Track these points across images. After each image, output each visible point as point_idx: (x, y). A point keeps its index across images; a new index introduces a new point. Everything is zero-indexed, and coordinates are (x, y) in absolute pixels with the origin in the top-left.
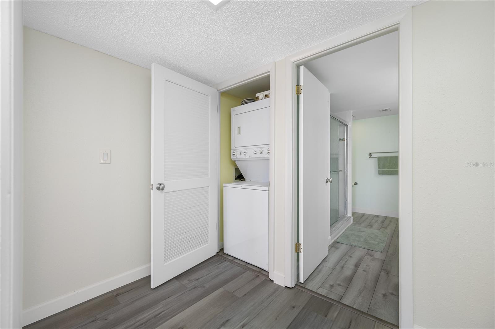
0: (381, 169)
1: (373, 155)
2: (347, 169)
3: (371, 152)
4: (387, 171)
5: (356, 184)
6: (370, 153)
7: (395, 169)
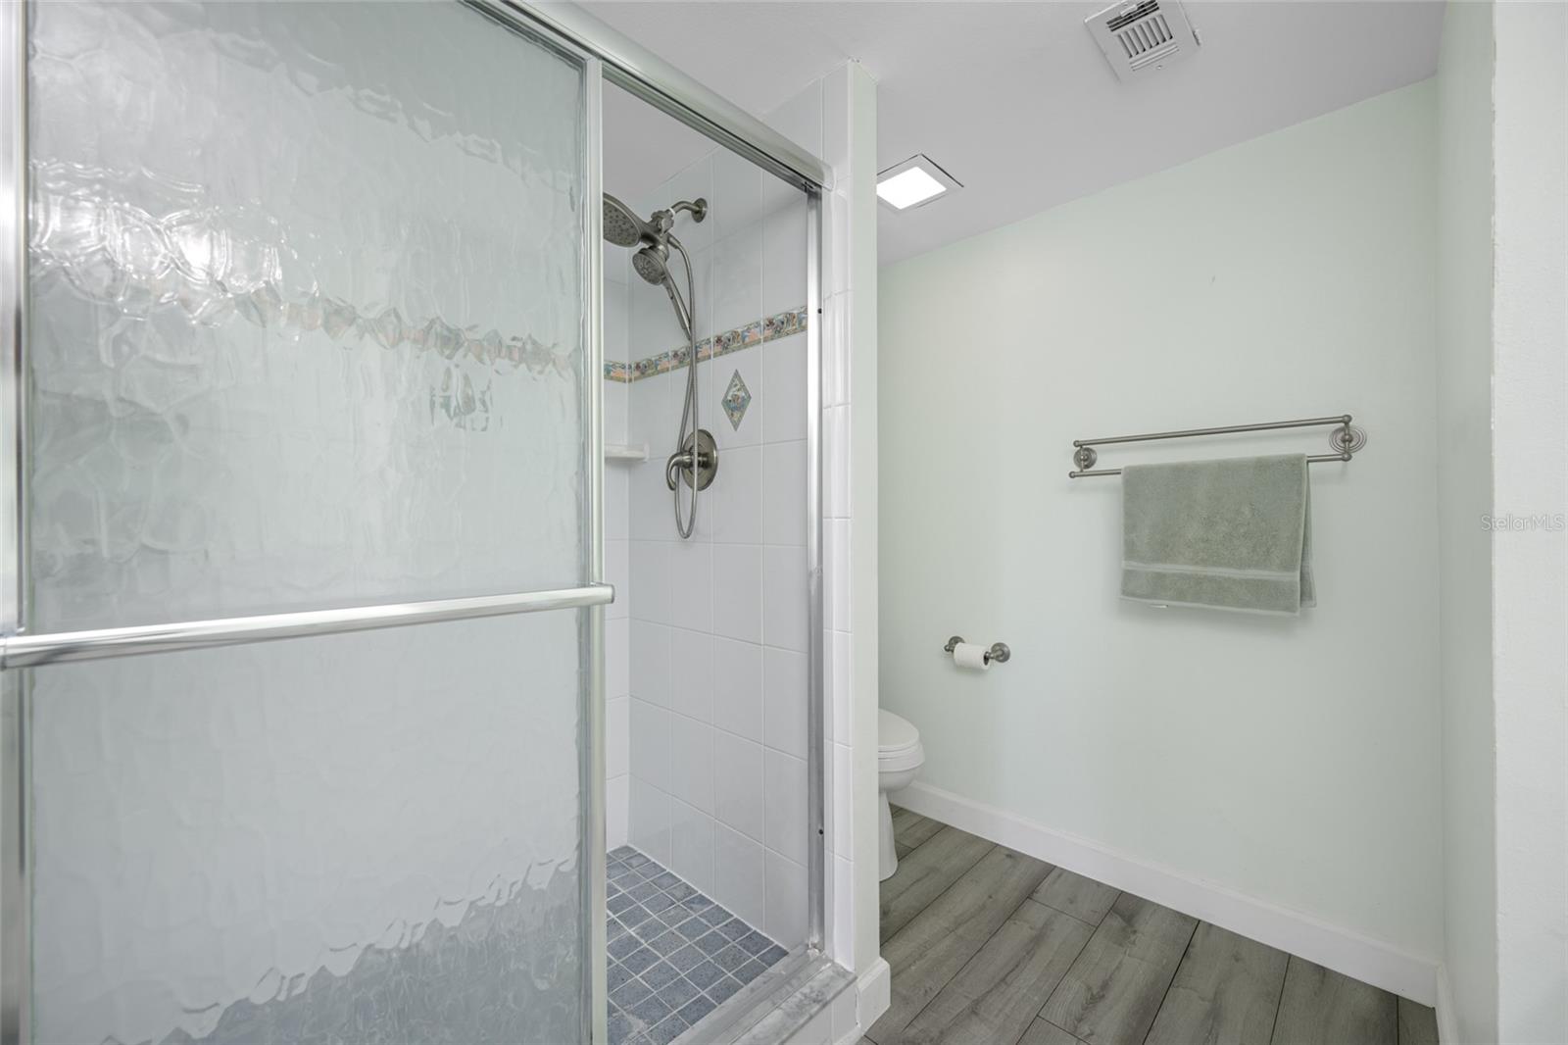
0: (1142, 559)
1: (1104, 460)
3: (1088, 438)
5: (998, 654)
7: (1252, 573)
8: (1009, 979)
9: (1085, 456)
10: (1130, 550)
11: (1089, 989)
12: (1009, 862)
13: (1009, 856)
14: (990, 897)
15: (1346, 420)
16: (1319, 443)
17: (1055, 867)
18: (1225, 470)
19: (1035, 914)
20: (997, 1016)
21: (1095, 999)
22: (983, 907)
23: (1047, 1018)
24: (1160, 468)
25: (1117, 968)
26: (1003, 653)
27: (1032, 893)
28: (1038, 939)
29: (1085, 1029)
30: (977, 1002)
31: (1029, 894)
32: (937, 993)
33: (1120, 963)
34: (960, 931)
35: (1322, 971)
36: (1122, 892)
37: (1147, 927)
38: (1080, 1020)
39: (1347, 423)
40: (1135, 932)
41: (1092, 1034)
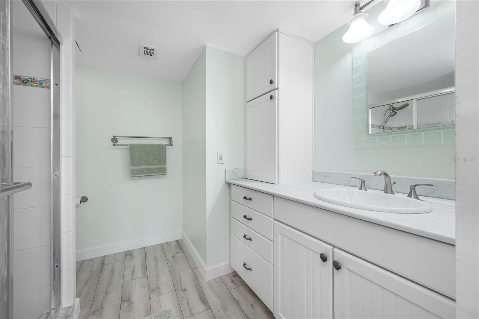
0: (135, 166)
1: (120, 141)
2: (57, 173)
3: (115, 135)
4: (145, 169)
5: (84, 200)
6: (114, 137)
7: (158, 166)
8: (111, 282)
9: (114, 140)
10: (132, 164)
11: (131, 271)
12: (91, 262)
13: (90, 261)
14: (92, 272)
15: (171, 138)
16: (166, 142)
17: (106, 256)
18: (152, 146)
19: (108, 267)
20: (113, 290)
21: (133, 272)
22: (91, 275)
23: (125, 282)
24: (138, 145)
25: (134, 264)
26: (86, 199)
27: (104, 263)
28: (112, 271)
29: (135, 277)
30: (106, 291)
31: (103, 264)
32: (93, 298)
33: (134, 263)
34: (88, 284)
35: (167, 243)
36: (126, 251)
37: (135, 254)
38: (133, 277)
39: (171, 139)
40: (134, 256)
41: (137, 277)
